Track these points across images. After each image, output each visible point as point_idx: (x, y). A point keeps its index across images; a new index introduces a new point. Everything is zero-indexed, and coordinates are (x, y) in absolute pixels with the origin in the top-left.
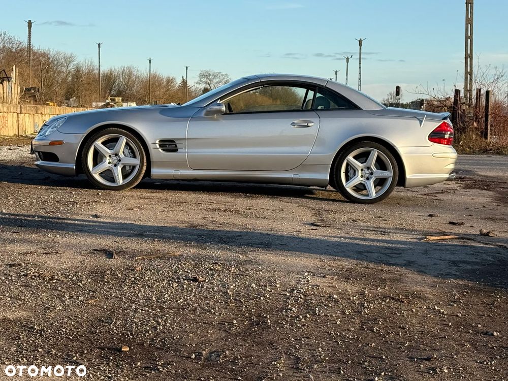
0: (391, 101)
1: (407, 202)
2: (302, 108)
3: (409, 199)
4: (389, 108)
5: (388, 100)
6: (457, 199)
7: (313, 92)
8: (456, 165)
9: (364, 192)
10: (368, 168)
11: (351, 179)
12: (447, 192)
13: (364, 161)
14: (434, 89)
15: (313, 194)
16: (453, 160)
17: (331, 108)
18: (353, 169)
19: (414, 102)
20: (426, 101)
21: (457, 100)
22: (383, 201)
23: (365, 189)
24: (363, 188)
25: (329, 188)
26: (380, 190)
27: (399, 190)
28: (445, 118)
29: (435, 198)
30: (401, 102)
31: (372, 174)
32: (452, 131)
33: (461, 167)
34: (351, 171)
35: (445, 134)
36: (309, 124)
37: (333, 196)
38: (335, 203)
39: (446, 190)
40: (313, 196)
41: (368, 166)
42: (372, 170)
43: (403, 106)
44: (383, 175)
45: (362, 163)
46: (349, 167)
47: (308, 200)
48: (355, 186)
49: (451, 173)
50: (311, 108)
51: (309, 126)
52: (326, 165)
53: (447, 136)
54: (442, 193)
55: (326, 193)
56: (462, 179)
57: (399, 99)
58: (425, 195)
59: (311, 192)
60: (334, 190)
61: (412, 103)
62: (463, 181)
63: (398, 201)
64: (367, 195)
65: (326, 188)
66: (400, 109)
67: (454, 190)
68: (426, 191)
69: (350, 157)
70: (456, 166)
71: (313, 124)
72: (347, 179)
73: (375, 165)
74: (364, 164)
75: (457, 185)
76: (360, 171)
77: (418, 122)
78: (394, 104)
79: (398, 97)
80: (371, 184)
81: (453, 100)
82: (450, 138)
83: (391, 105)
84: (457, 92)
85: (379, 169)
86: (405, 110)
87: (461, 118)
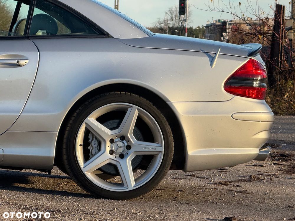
0: (171, 24)
1: (190, 197)
2: (10, 34)
3: (193, 192)
4: (158, 35)
5: (165, 22)
6: (274, 190)
7: (28, 7)
8: (271, 133)
9: (117, 179)
10: (123, 138)
11: (93, 156)
12: (258, 179)
13: (115, 126)
14: (240, 4)
15: (27, 182)
16: (267, 125)
17: (58, 34)
18: (96, 138)
19: (211, 25)
20: (230, 24)
21: (279, 23)
22: (149, 194)
23: (117, 173)
24: (114, 172)
25: (56, 171)
26: (142, 175)
27: (177, 176)
28: (252, 54)
29: (238, 189)
30: (188, 25)
31: (129, 147)
32: (265, 75)
33: (285, 136)
34: (94, 144)
35: (253, 80)
36: (22, 62)
37: (63, 186)
38: (65, 198)
39: (256, 176)
40: (27, 186)
41: (123, 133)
42: (128, 141)
43: (192, 33)
44: (147, 150)
45: (111, 129)
46: (90, 137)
47: (18, 193)
48: (100, 169)
49: (263, 147)
50: (25, 34)
51: (20, 66)
52: (48, 133)
53: (256, 84)
54: (250, 180)
55: (52, 181)
56: (284, 157)
57: (185, 21)
58: (221, 184)
59: (24, 179)
60: (65, 175)
61: (207, 27)
62: (287, 160)
63: (175, 194)
64: (121, 185)
65: (49, 173)
66: (186, 38)
67: (271, 176)
68: (223, 177)
69: (92, 120)
70: (272, 135)
71: (27, 61)
72: (87, 157)
73: (135, 133)
74: (116, 131)
75: (277, 167)
76: (108, 144)
77: (207, 59)
78: (177, 28)
79: (182, 17)
80: (127, 165)
81: (272, 23)
82: (261, 87)
83: (172, 31)
84: (280, 9)
85: (141, 140)
86: (194, 39)
87: (286, 53)
